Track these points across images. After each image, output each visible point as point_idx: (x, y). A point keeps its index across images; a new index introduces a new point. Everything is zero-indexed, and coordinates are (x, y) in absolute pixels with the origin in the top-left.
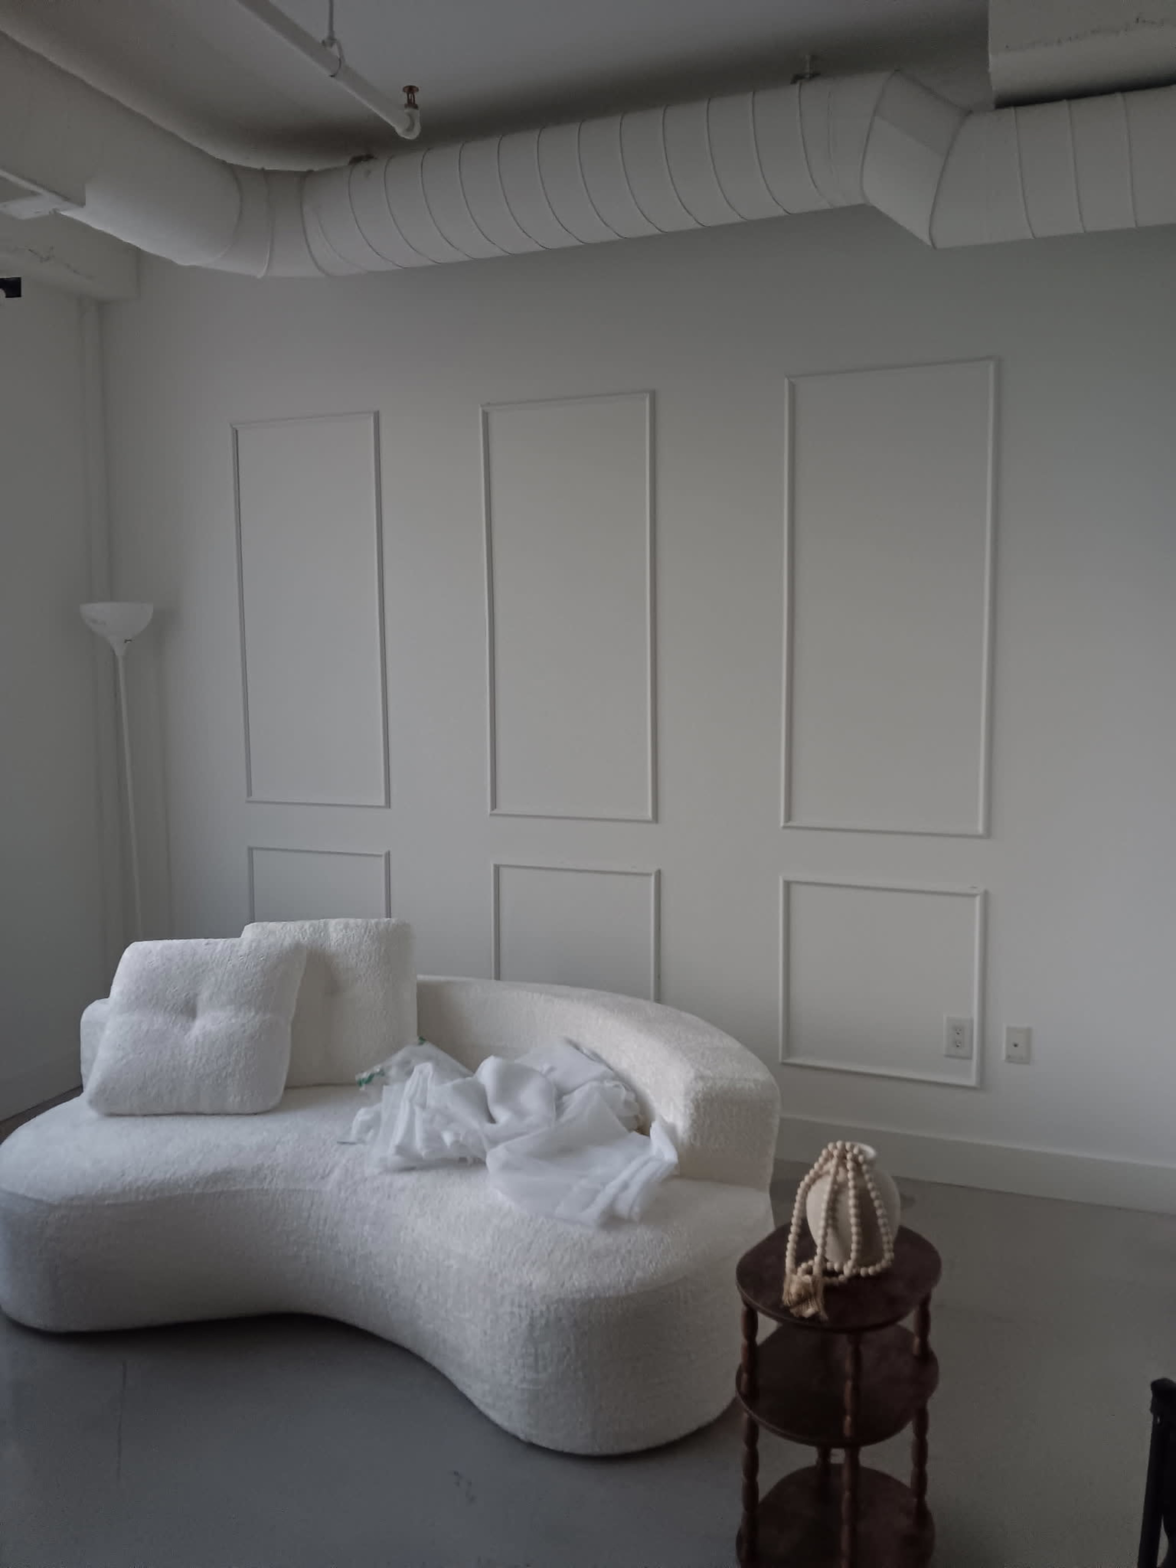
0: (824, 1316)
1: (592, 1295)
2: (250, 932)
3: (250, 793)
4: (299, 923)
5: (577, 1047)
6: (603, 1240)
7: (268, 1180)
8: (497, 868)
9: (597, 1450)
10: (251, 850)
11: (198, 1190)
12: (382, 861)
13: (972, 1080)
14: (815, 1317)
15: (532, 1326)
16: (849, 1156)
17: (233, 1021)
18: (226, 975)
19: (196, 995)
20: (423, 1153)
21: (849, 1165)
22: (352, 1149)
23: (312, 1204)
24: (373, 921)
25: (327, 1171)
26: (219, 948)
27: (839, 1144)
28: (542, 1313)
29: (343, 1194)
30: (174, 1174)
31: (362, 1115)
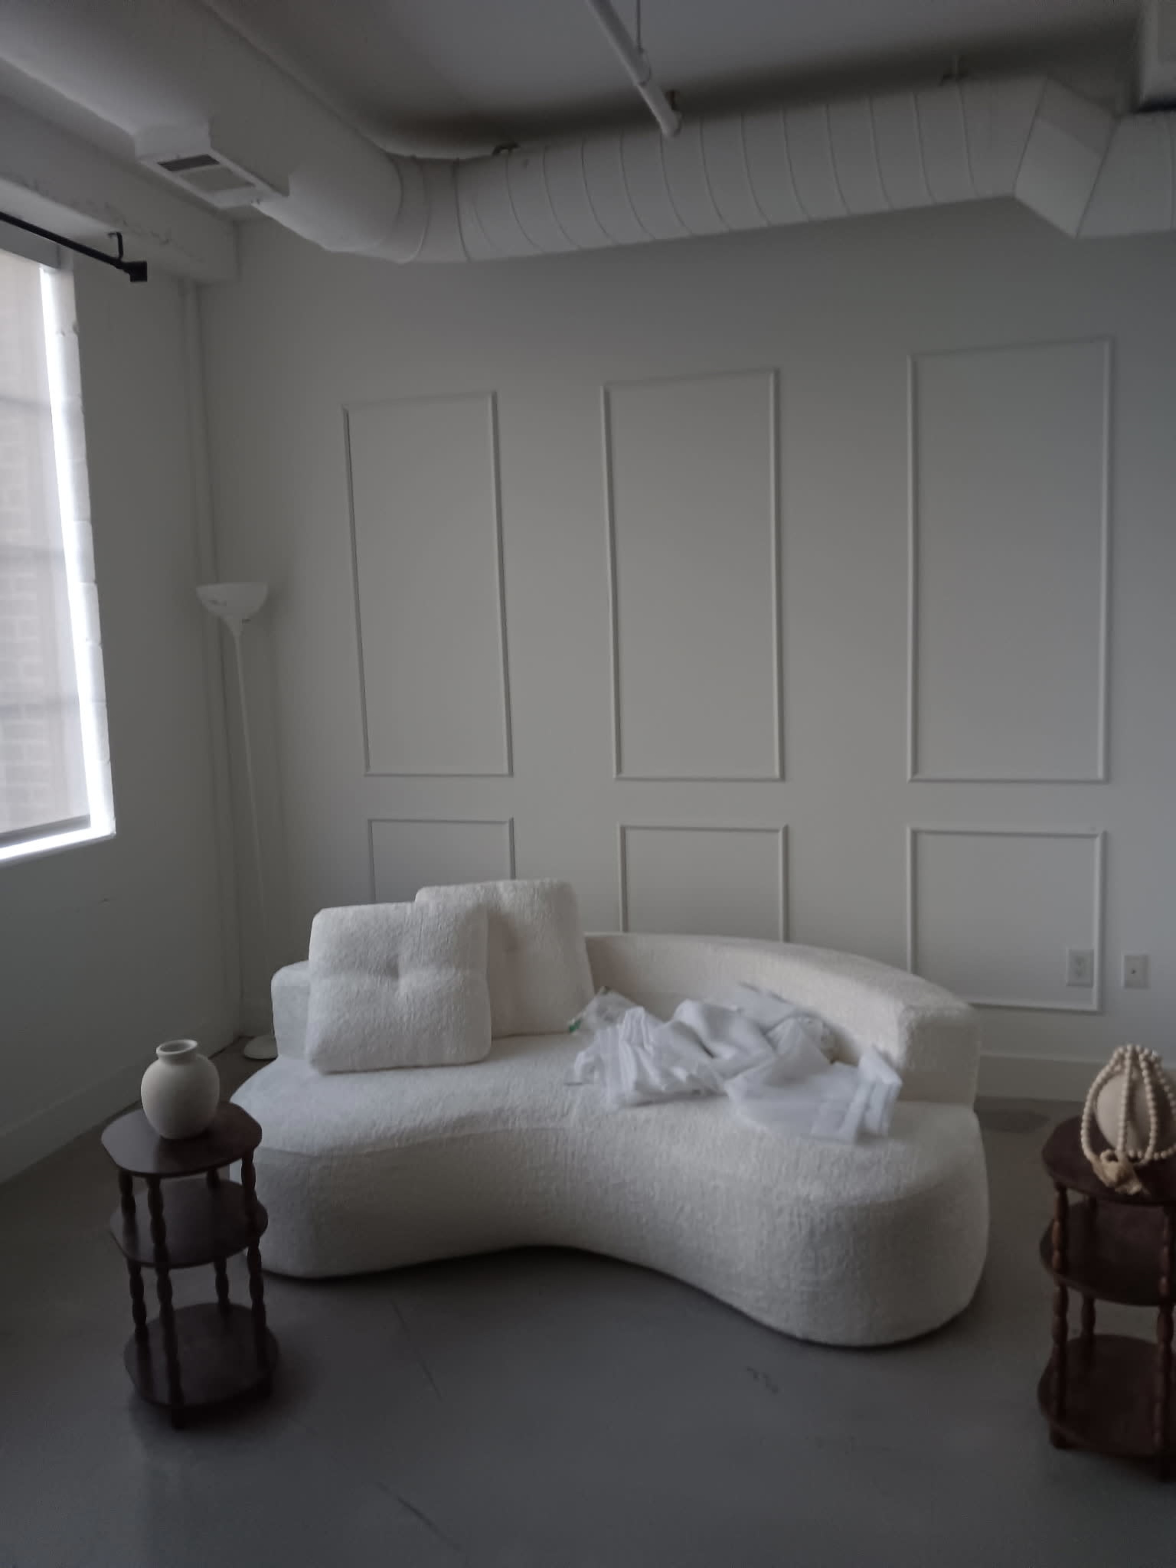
0: (1146, 1192)
1: (868, 1201)
2: (423, 896)
3: (368, 766)
4: (470, 886)
5: (753, 988)
6: (863, 1154)
7: (511, 1121)
8: (623, 830)
9: (871, 1341)
10: (370, 822)
11: (448, 1135)
12: (507, 827)
13: (1094, 1006)
14: (1138, 1194)
15: (812, 1233)
16: (1141, 1057)
17: (437, 978)
18: (423, 936)
19: (397, 956)
20: (663, 1088)
21: (1143, 1065)
22: (582, 1089)
23: (557, 1140)
24: (537, 883)
25: (565, 1110)
26: (409, 911)
27: (1129, 1048)
28: (822, 1221)
29: (587, 1129)
30: (422, 1120)
31: (582, 1059)
